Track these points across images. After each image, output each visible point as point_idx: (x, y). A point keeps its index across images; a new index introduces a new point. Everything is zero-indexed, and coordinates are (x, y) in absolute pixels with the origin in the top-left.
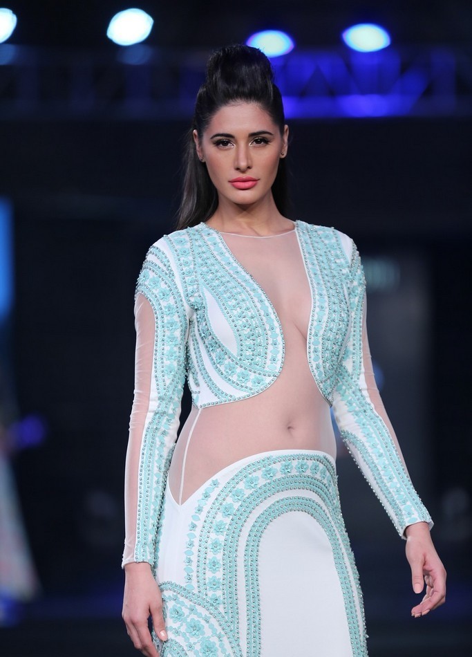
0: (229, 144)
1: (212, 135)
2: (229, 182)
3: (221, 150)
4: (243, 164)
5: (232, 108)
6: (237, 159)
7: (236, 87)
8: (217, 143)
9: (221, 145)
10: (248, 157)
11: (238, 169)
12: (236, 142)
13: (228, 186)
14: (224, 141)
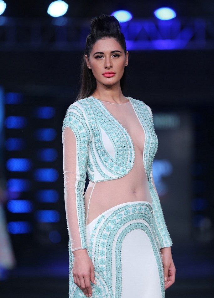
0: (102, 57)
1: (94, 54)
2: (103, 74)
3: (98, 60)
4: (108, 65)
5: (102, 40)
6: (106, 63)
7: (104, 32)
8: (97, 57)
9: (98, 58)
10: (111, 62)
11: (106, 68)
12: (105, 56)
13: (102, 76)
14: (100, 56)
